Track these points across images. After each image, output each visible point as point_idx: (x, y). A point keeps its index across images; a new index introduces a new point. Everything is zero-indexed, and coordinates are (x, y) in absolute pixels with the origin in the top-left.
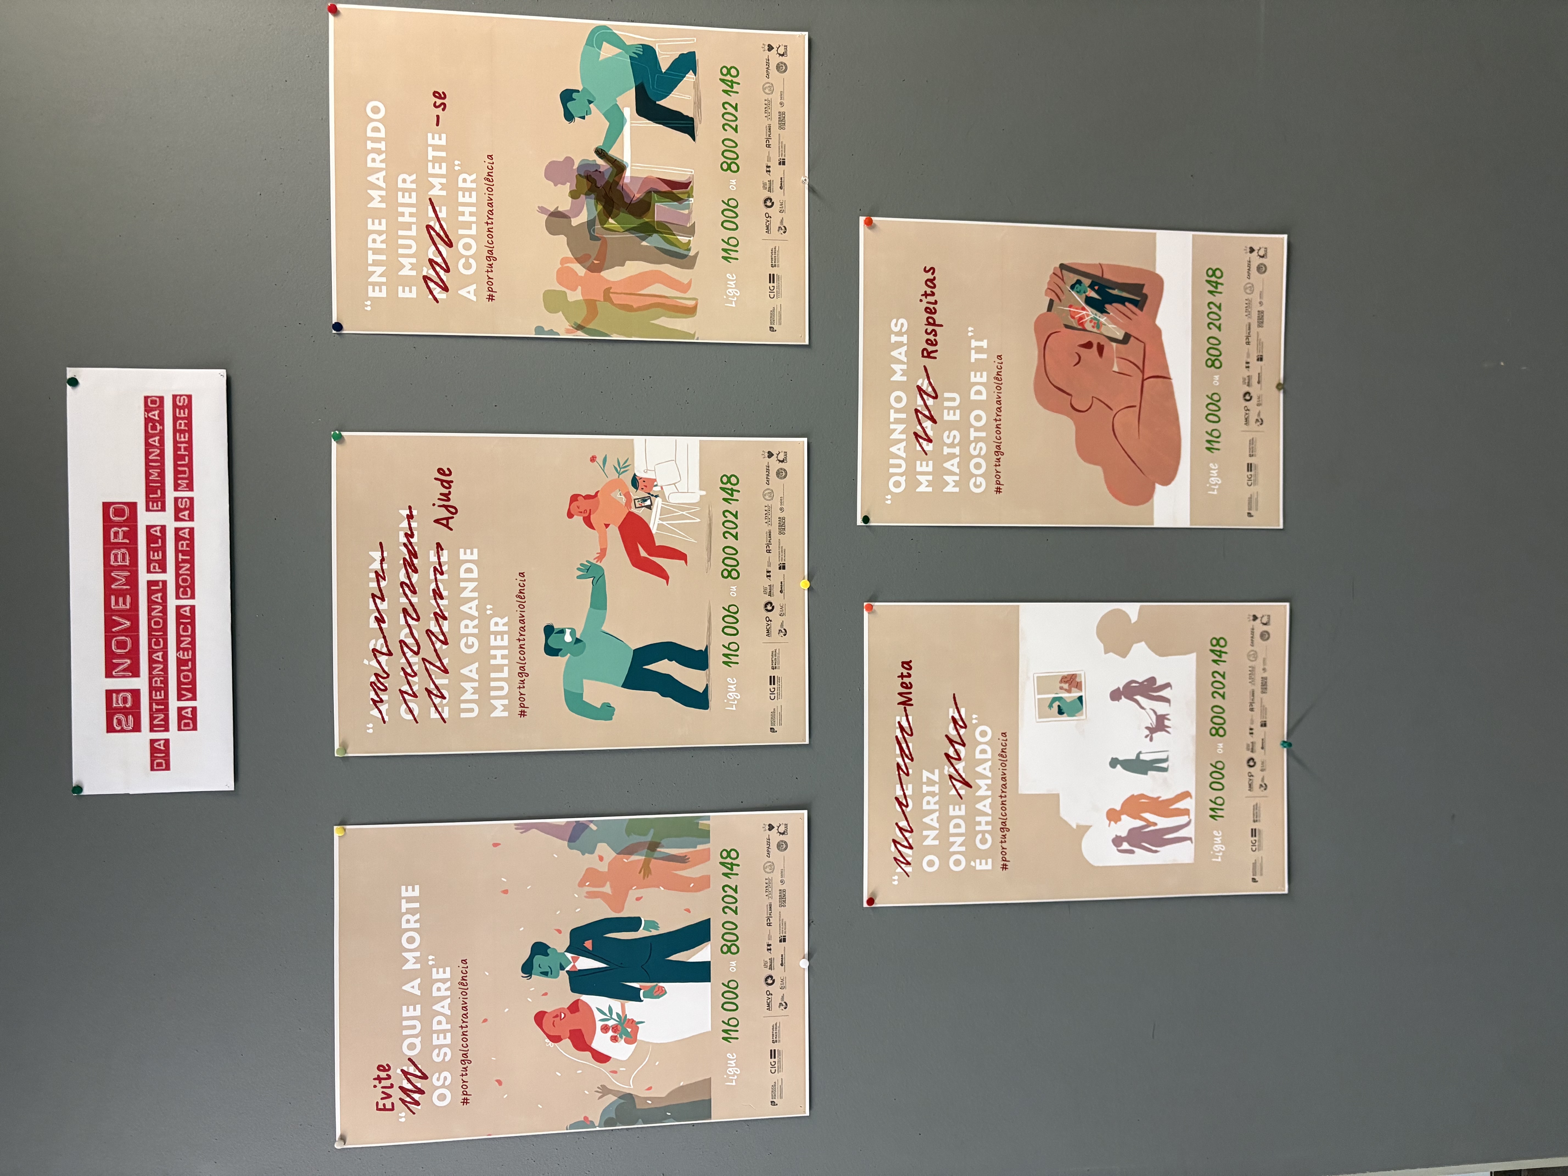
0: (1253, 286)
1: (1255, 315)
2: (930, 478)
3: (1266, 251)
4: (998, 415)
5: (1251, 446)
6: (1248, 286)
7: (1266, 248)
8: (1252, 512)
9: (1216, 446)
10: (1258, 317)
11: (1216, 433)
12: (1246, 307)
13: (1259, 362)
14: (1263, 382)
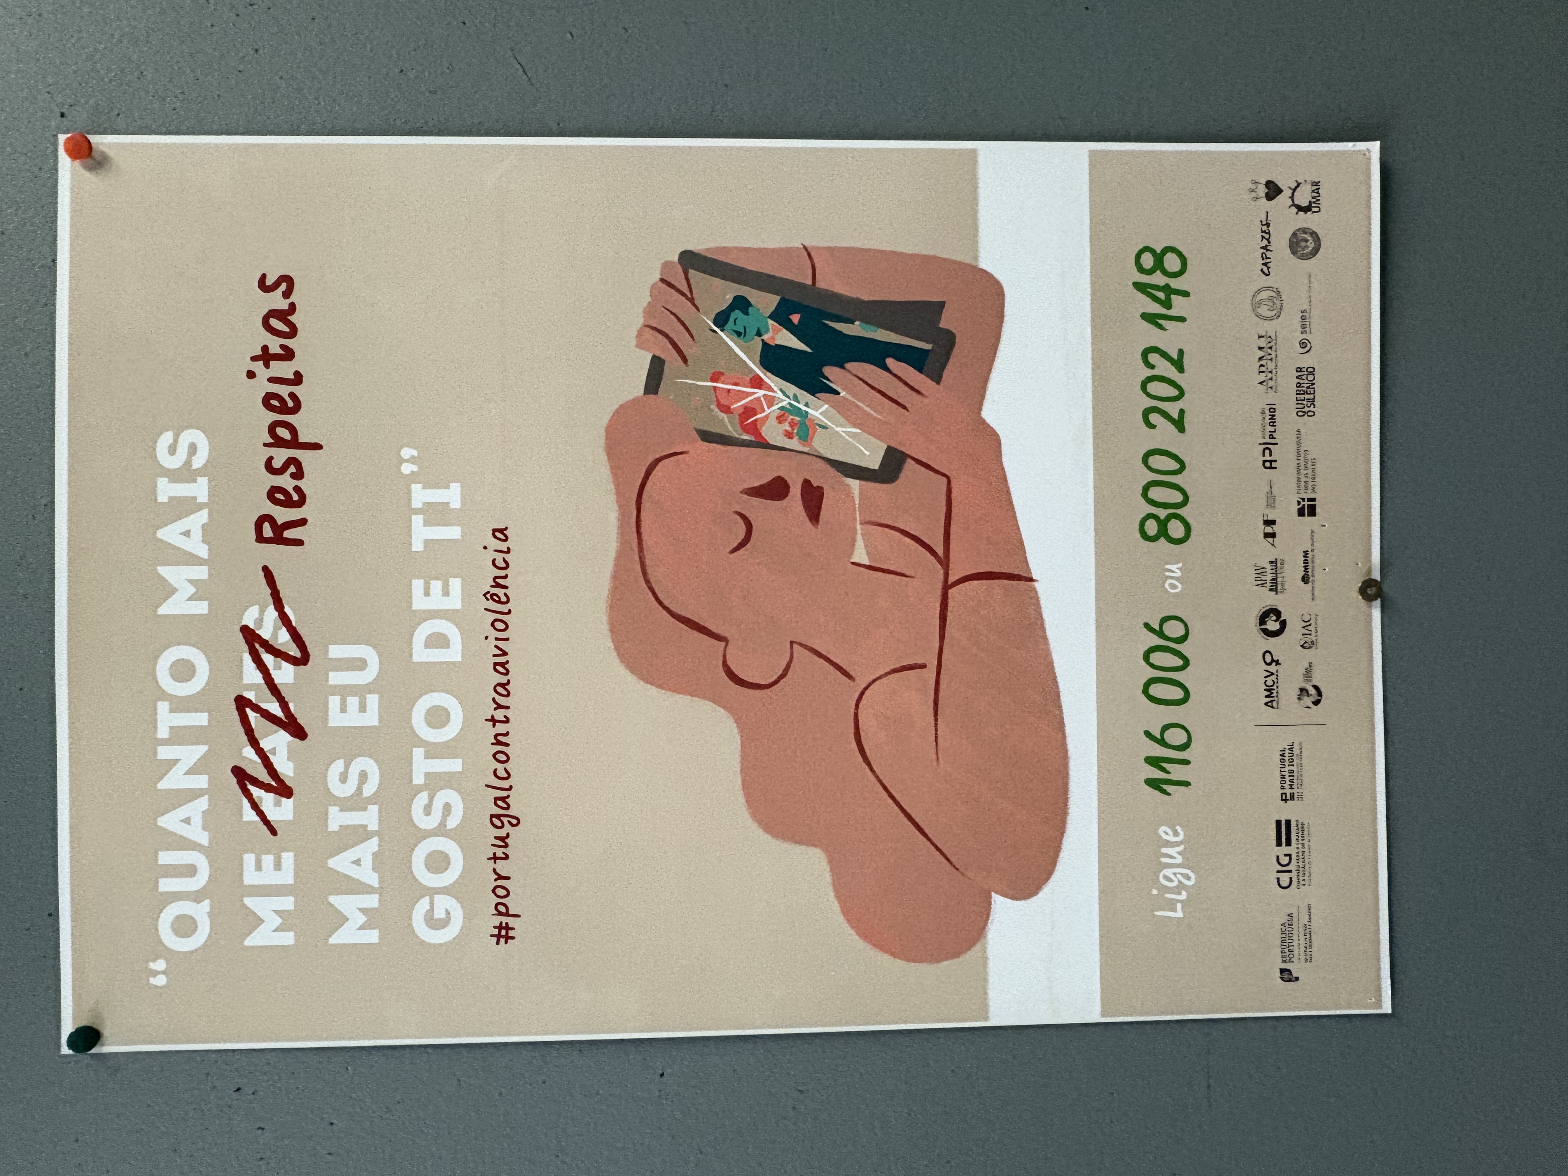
0: (1278, 292)
1: (1288, 382)
2: (288, 903)
3: (1317, 191)
4: (499, 707)
5: (1287, 769)
6: (1264, 295)
7: (1316, 184)
8: (1295, 968)
9: (1177, 772)
10: (1299, 385)
11: (1176, 737)
12: (1260, 359)
13: (1307, 519)
14: (1318, 576)
